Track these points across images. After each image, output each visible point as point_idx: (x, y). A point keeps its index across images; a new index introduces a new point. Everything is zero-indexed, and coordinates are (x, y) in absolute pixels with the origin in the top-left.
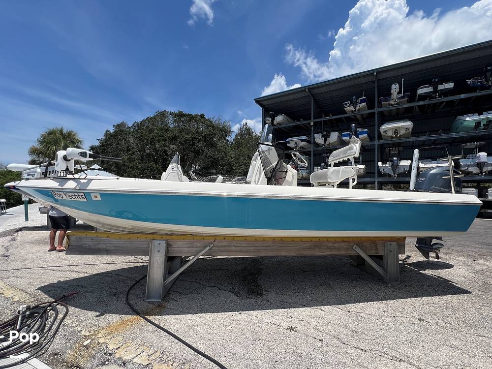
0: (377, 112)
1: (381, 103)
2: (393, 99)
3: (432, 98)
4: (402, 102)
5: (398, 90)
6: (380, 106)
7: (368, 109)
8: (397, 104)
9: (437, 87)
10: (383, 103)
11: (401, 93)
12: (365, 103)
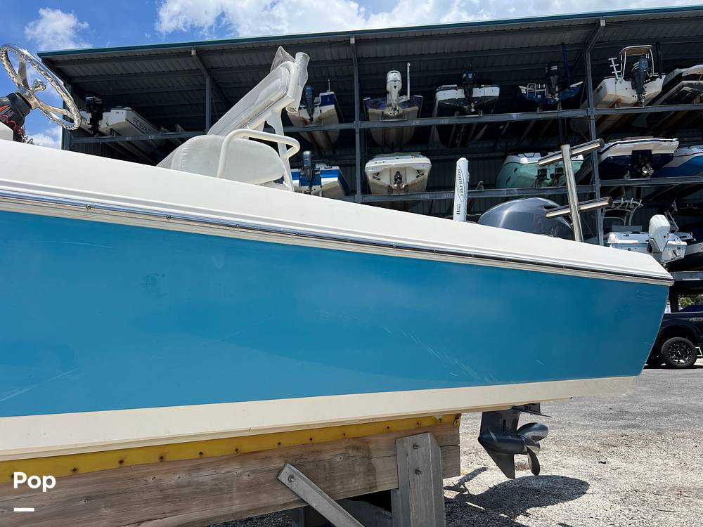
0: (357, 131)
1: (367, 109)
2: (390, 105)
3: (463, 112)
4: (408, 113)
5: (399, 85)
6: (365, 117)
7: (341, 122)
8: (399, 116)
9: (471, 92)
10: (370, 110)
11: (407, 95)
12: (333, 107)
